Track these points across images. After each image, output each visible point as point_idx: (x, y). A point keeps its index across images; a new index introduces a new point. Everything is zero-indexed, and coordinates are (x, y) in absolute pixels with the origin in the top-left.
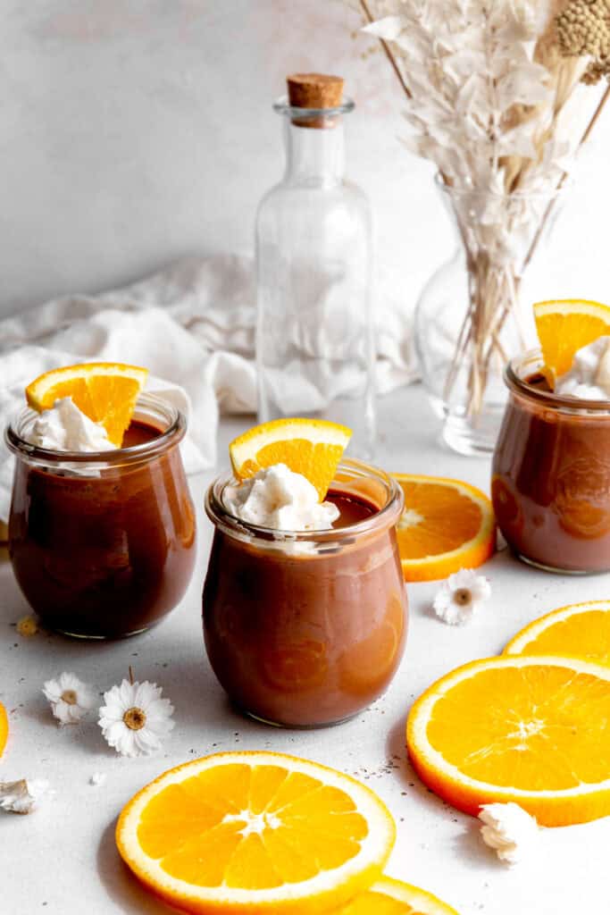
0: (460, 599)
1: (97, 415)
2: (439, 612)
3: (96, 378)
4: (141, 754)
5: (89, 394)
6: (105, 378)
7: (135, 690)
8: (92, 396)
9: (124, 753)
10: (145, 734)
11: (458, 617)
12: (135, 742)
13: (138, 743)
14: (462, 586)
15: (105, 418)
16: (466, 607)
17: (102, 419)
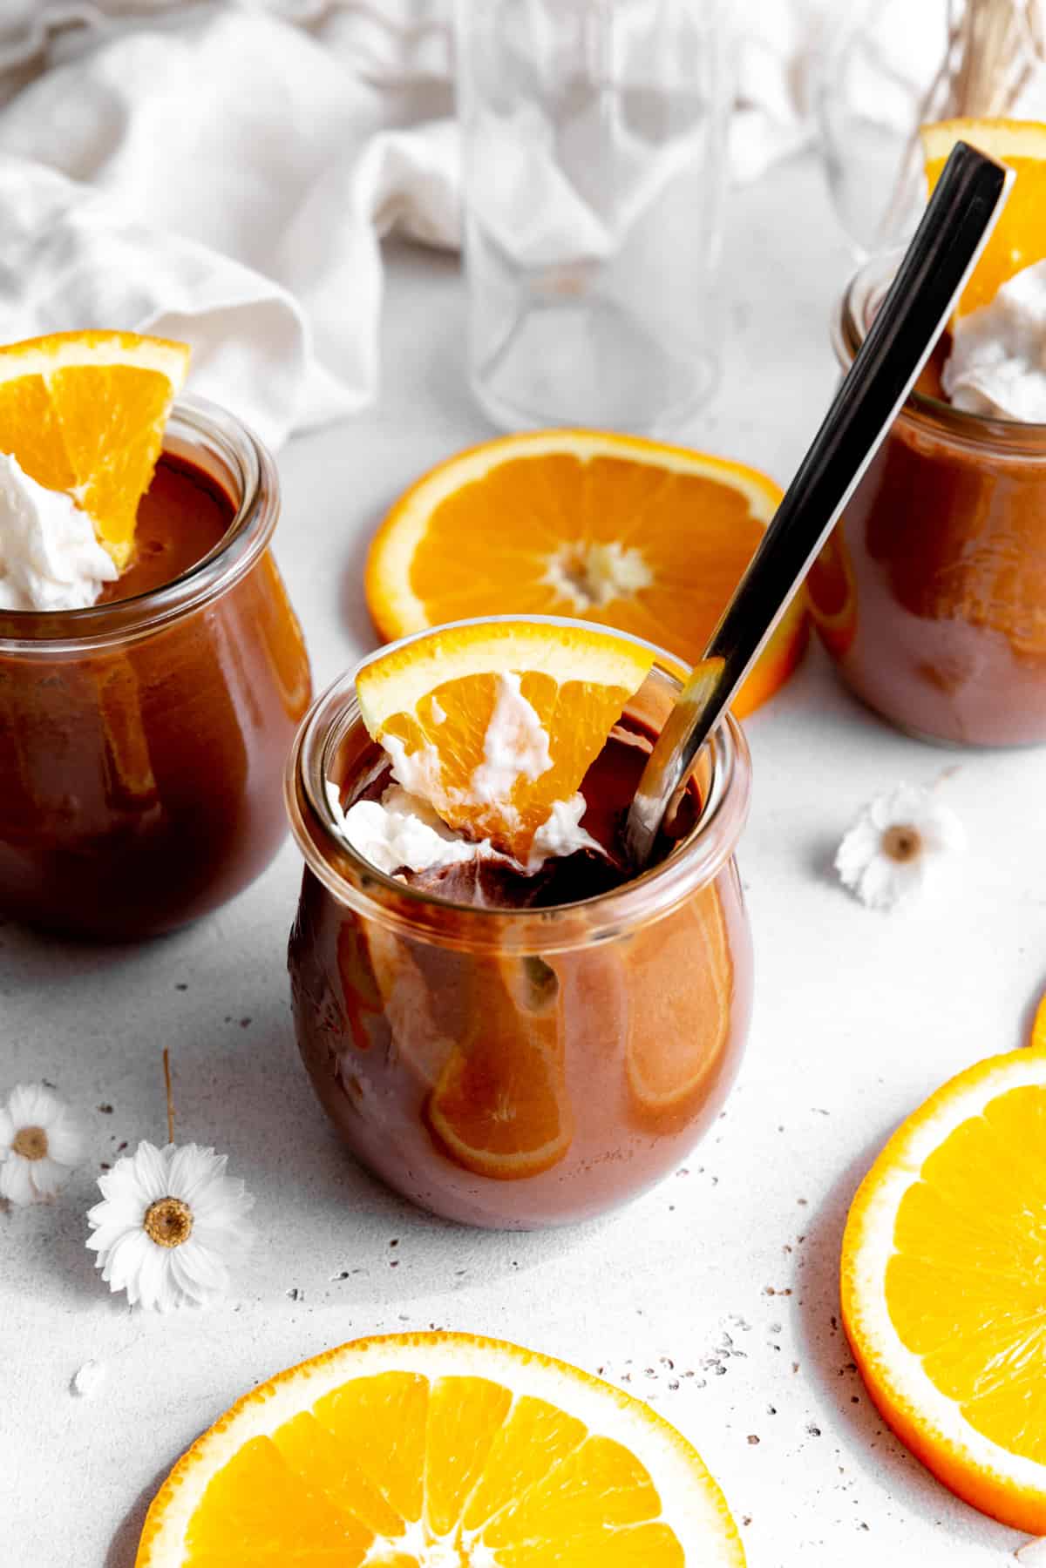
0: (895, 846)
1: (75, 471)
2: (847, 877)
3: (69, 373)
4: (182, 1303)
5: (54, 416)
6: (90, 372)
7: (169, 1158)
8: (61, 420)
9: (147, 1303)
10: (191, 1254)
11: (889, 889)
12: (170, 1274)
13: (177, 1276)
14: (898, 816)
15: (92, 476)
16: (906, 867)
17: (85, 479)
